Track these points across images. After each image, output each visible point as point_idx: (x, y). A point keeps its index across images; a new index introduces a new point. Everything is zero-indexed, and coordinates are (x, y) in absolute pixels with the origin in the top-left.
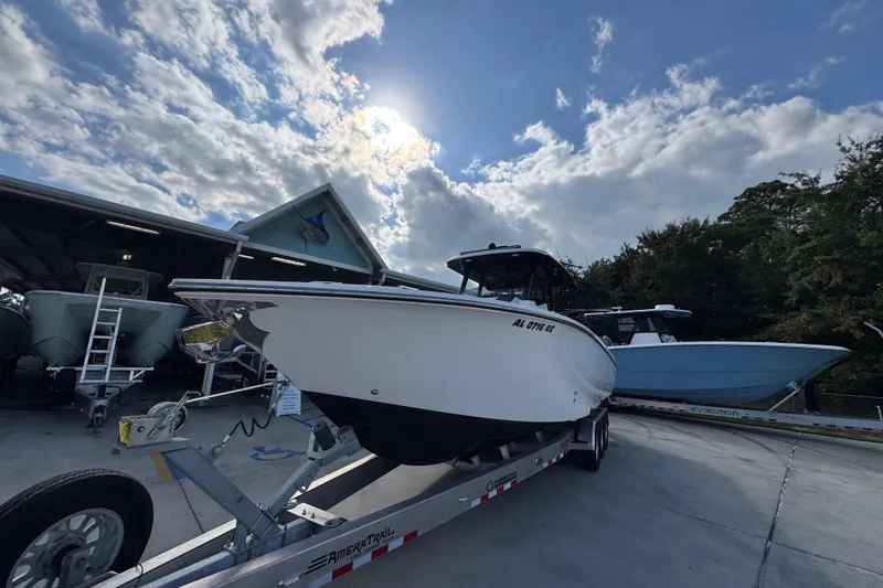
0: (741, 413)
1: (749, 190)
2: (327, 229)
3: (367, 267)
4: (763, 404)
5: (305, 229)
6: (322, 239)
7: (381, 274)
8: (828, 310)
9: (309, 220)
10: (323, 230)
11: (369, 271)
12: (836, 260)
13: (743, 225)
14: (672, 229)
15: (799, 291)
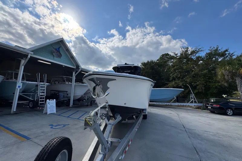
0: (165, 103)
1: (163, 55)
2: (61, 53)
3: (74, 66)
4: (169, 102)
5: (54, 52)
6: (60, 56)
7: (79, 69)
8: (177, 82)
9: (56, 49)
10: (60, 53)
11: (75, 67)
12: (180, 71)
13: (162, 62)
14: (148, 62)
15: (172, 77)
